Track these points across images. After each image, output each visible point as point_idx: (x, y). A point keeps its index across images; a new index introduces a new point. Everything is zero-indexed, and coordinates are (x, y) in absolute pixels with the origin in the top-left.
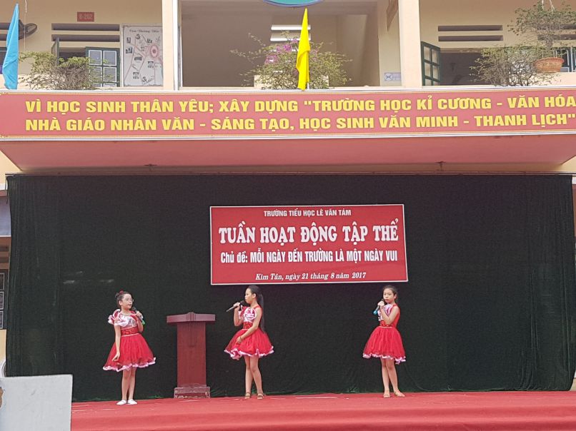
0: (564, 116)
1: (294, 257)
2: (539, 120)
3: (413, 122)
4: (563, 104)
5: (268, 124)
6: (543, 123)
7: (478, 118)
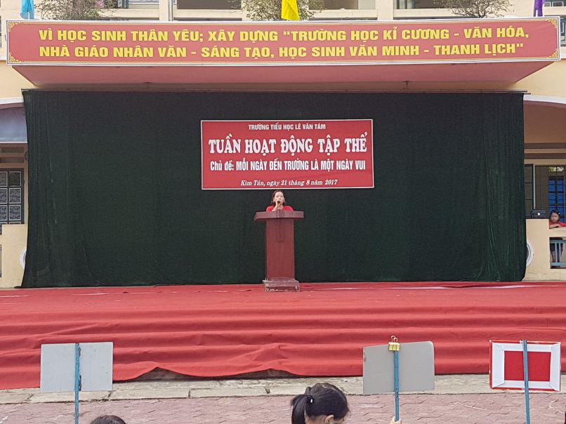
0: (513, 45)
1: (275, 165)
2: (490, 49)
3: (380, 51)
4: (513, 35)
5: (251, 52)
6: (494, 51)
7: (437, 47)
